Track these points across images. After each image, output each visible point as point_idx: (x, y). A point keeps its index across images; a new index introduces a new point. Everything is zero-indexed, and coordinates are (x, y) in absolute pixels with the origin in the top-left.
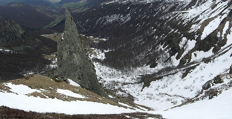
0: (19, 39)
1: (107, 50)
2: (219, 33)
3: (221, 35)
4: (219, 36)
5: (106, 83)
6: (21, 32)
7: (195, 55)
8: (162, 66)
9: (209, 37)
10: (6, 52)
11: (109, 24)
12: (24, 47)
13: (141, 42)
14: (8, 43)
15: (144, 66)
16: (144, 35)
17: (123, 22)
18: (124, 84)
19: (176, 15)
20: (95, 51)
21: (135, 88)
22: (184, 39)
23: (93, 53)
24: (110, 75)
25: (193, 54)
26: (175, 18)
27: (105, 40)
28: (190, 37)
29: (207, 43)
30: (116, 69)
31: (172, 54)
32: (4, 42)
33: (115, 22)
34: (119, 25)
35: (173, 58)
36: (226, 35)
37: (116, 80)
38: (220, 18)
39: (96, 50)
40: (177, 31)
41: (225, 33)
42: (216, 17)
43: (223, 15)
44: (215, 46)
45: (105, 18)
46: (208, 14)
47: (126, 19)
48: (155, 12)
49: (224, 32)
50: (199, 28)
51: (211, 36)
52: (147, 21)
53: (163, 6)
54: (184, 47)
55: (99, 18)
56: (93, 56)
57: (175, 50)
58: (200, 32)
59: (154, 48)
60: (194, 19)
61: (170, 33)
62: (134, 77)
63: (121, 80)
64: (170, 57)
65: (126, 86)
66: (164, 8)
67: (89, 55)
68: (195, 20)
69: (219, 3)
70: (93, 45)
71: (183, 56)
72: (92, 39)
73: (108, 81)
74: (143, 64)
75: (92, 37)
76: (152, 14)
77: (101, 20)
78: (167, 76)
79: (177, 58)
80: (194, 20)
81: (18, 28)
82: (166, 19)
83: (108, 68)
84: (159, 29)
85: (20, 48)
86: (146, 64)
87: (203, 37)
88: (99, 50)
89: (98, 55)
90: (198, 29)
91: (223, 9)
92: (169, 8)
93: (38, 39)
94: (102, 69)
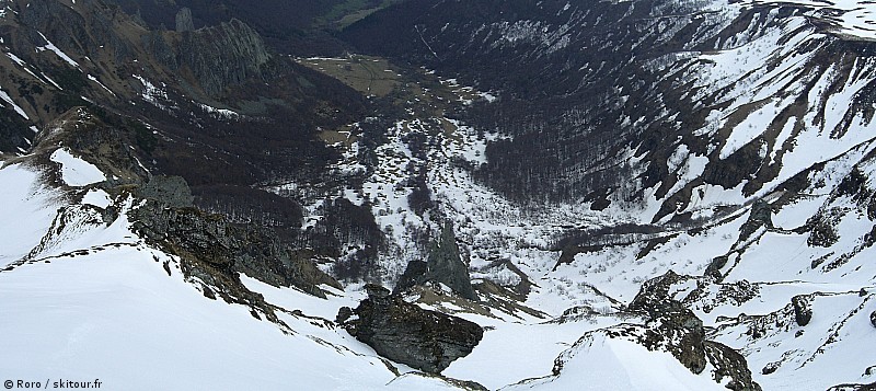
0: (256, 77)
1: (492, 133)
2: (765, 146)
3: (768, 153)
4: (763, 155)
5: (479, 236)
6: (263, 58)
7: (702, 194)
8: (619, 209)
9: (739, 154)
10: (223, 115)
11: (508, 49)
12: (268, 101)
13: (586, 126)
14: (227, 88)
15: (579, 201)
16: (596, 108)
17: (547, 48)
18: (523, 245)
19: (685, 65)
20: (461, 133)
21: (543, 262)
22: (683, 149)
23: (454, 138)
24: (492, 214)
25: (695, 191)
26: (679, 74)
27: (490, 98)
28: (697, 146)
29: (733, 168)
30: (508, 199)
31: (647, 184)
32: (218, 87)
33: (523, 46)
34: (535, 55)
35: (650, 192)
36: (780, 154)
37: (504, 229)
38: (777, 105)
39: (464, 128)
40: (674, 117)
41: (780, 148)
42: (768, 100)
43: (784, 97)
44: (749, 178)
45: (497, 28)
46: (754, 87)
47: (556, 42)
48: (636, 36)
49: (778, 146)
50: (721, 126)
51: (744, 154)
52: (613, 60)
53: (660, 21)
54: (678, 170)
55: (481, 25)
56: (452, 146)
57: (658, 175)
58: (721, 137)
59: (613, 153)
60: (719, 91)
61: (657, 118)
62: (550, 228)
63: (515, 231)
64: (642, 191)
65: (524, 252)
66: (662, 27)
67: (443, 143)
68: (723, 95)
69: (788, 54)
70: (454, 111)
71: (671, 191)
72: (455, 88)
73: (486, 230)
74: (577, 195)
75: (453, 81)
76: (628, 42)
77: (486, 31)
78: (612, 246)
79: (658, 195)
80: (720, 94)
81: (253, 46)
82: (657, 72)
83: (489, 195)
84: (635, 98)
85: (258, 107)
86: (583, 199)
87: (726, 152)
88: (472, 129)
89: (466, 147)
90: (719, 130)
91: (791, 77)
92: (676, 29)
93: (306, 78)
94: (473, 194)
